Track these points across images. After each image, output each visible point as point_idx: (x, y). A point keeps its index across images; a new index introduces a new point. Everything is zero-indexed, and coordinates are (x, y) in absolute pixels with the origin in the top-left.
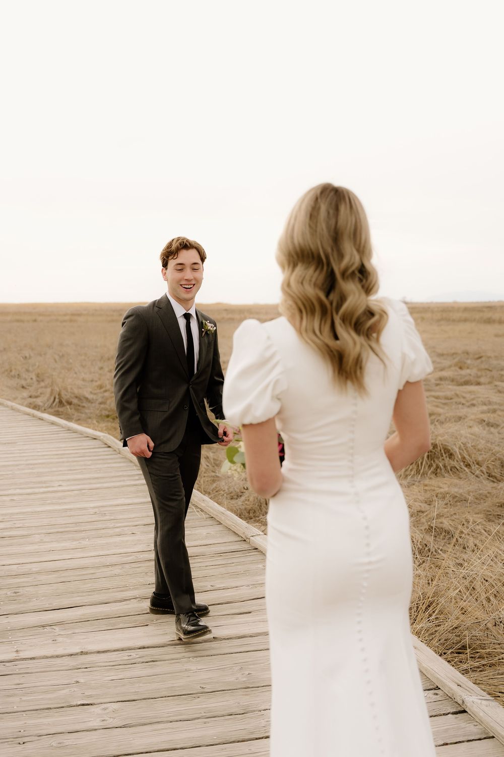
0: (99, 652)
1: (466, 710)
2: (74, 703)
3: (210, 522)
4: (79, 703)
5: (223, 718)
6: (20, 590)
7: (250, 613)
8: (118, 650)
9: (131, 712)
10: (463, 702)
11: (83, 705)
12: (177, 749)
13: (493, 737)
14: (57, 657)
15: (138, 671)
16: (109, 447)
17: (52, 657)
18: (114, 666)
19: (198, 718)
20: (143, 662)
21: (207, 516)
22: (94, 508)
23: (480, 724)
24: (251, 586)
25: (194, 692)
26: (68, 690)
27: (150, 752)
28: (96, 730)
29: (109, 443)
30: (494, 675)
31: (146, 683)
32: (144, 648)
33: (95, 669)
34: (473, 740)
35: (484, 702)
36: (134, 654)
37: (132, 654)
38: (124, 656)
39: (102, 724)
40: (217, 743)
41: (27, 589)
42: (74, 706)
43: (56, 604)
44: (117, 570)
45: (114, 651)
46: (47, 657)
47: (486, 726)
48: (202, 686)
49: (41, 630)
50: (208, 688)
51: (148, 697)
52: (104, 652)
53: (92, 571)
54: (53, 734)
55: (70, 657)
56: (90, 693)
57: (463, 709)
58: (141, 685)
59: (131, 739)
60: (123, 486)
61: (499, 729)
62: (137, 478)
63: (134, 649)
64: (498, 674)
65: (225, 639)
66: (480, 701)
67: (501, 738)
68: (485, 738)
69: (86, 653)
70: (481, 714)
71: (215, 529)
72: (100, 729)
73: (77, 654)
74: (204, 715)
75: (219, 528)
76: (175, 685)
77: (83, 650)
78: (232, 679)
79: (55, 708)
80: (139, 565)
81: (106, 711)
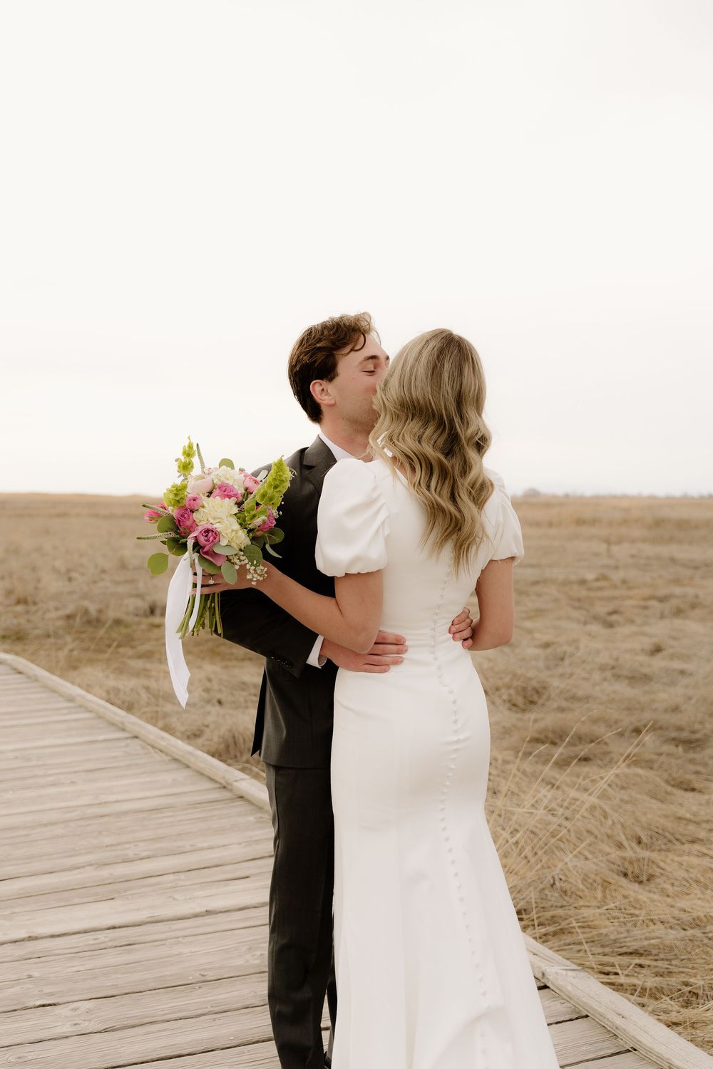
0: (53, 936)
1: (547, 985)
2: (31, 1004)
3: (175, 766)
4: (38, 1003)
5: (236, 1012)
7: (248, 877)
8: (79, 933)
9: (111, 1012)
10: (543, 974)
11: (44, 1006)
12: (183, 1056)
13: (587, 1016)
15: (112, 958)
16: (20, 673)
18: (77, 953)
19: (204, 1015)
20: (116, 947)
21: (170, 758)
22: (13, 751)
23: (568, 1001)
24: (244, 844)
25: (193, 981)
26: (18, 988)
27: (148, 1062)
28: (67, 1037)
29: (20, 668)
30: (559, 946)
31: (126, 973)
32: (114, 928)
33: (52, 958)
34: (563, 1022)
35: (570, 973)
36: (102, 936)
37: (99, 936)
38: (89, 939)
39: (74, 1029)
40: (235, 1045)
42: (31, 1008)
44: (59, 830)
45: (74, 934)
47: (576, 1003)
48: (202, 973)
50: (211, 975)
51: (131, 991)
52: (59, 936)
53: (25, 832)
54: (7, 1047)
55: (13, 944)
56: (50, 991)
57: (542, 985)
58: (119, 976)
59: (119, 1046)
60: (49, 723)
61: (595, 1005)
62: (65, 711)
64: (565, 945)
65: (221, 912)
66: (564, 972)
67: (598, 1016)
68: (577, 1018)
69: (36, 938)
70: (569, 988)
71: (182, 775)
72: (72, 1036)
73: (23, 940)
74: (212, 1009)
75: (186, 773)
76: (166, 973)
77: (32, 935)
78: (240, 962)
79: (5, 1012)
80: (88, 823)
81: (77, 1013)
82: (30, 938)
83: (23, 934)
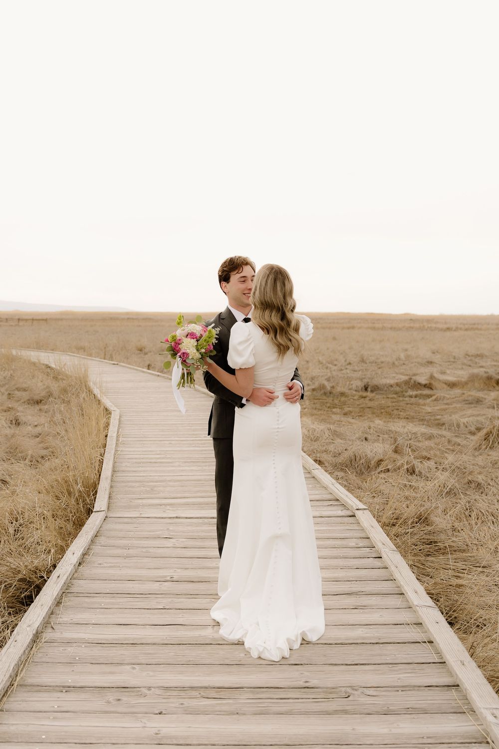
0: (186, 518)
2: (162, 537)
4: (165, 537)
6: (155, 489)
8: (198, 518)
9: (191, 543)
14: (162, 518)
17: (160, 518)
18: (192, 524)
28: (169, 548)
33: (182, 525)
37: (205, 520)
38: (200, 521)
39: (173, 546)
41: (159, 488)
43: (173, 496)
45: (195, 518)
46: (156, 518)
49: (159, 507)
51: (203, 538)
52: (189, 518)
56: (173, 534)
58: (203, 532)
63: (208, 518)
69: (179, 518)
73: (173, 518)
81: (177, 541)
82: (177, 517)
83: (175, 516)
